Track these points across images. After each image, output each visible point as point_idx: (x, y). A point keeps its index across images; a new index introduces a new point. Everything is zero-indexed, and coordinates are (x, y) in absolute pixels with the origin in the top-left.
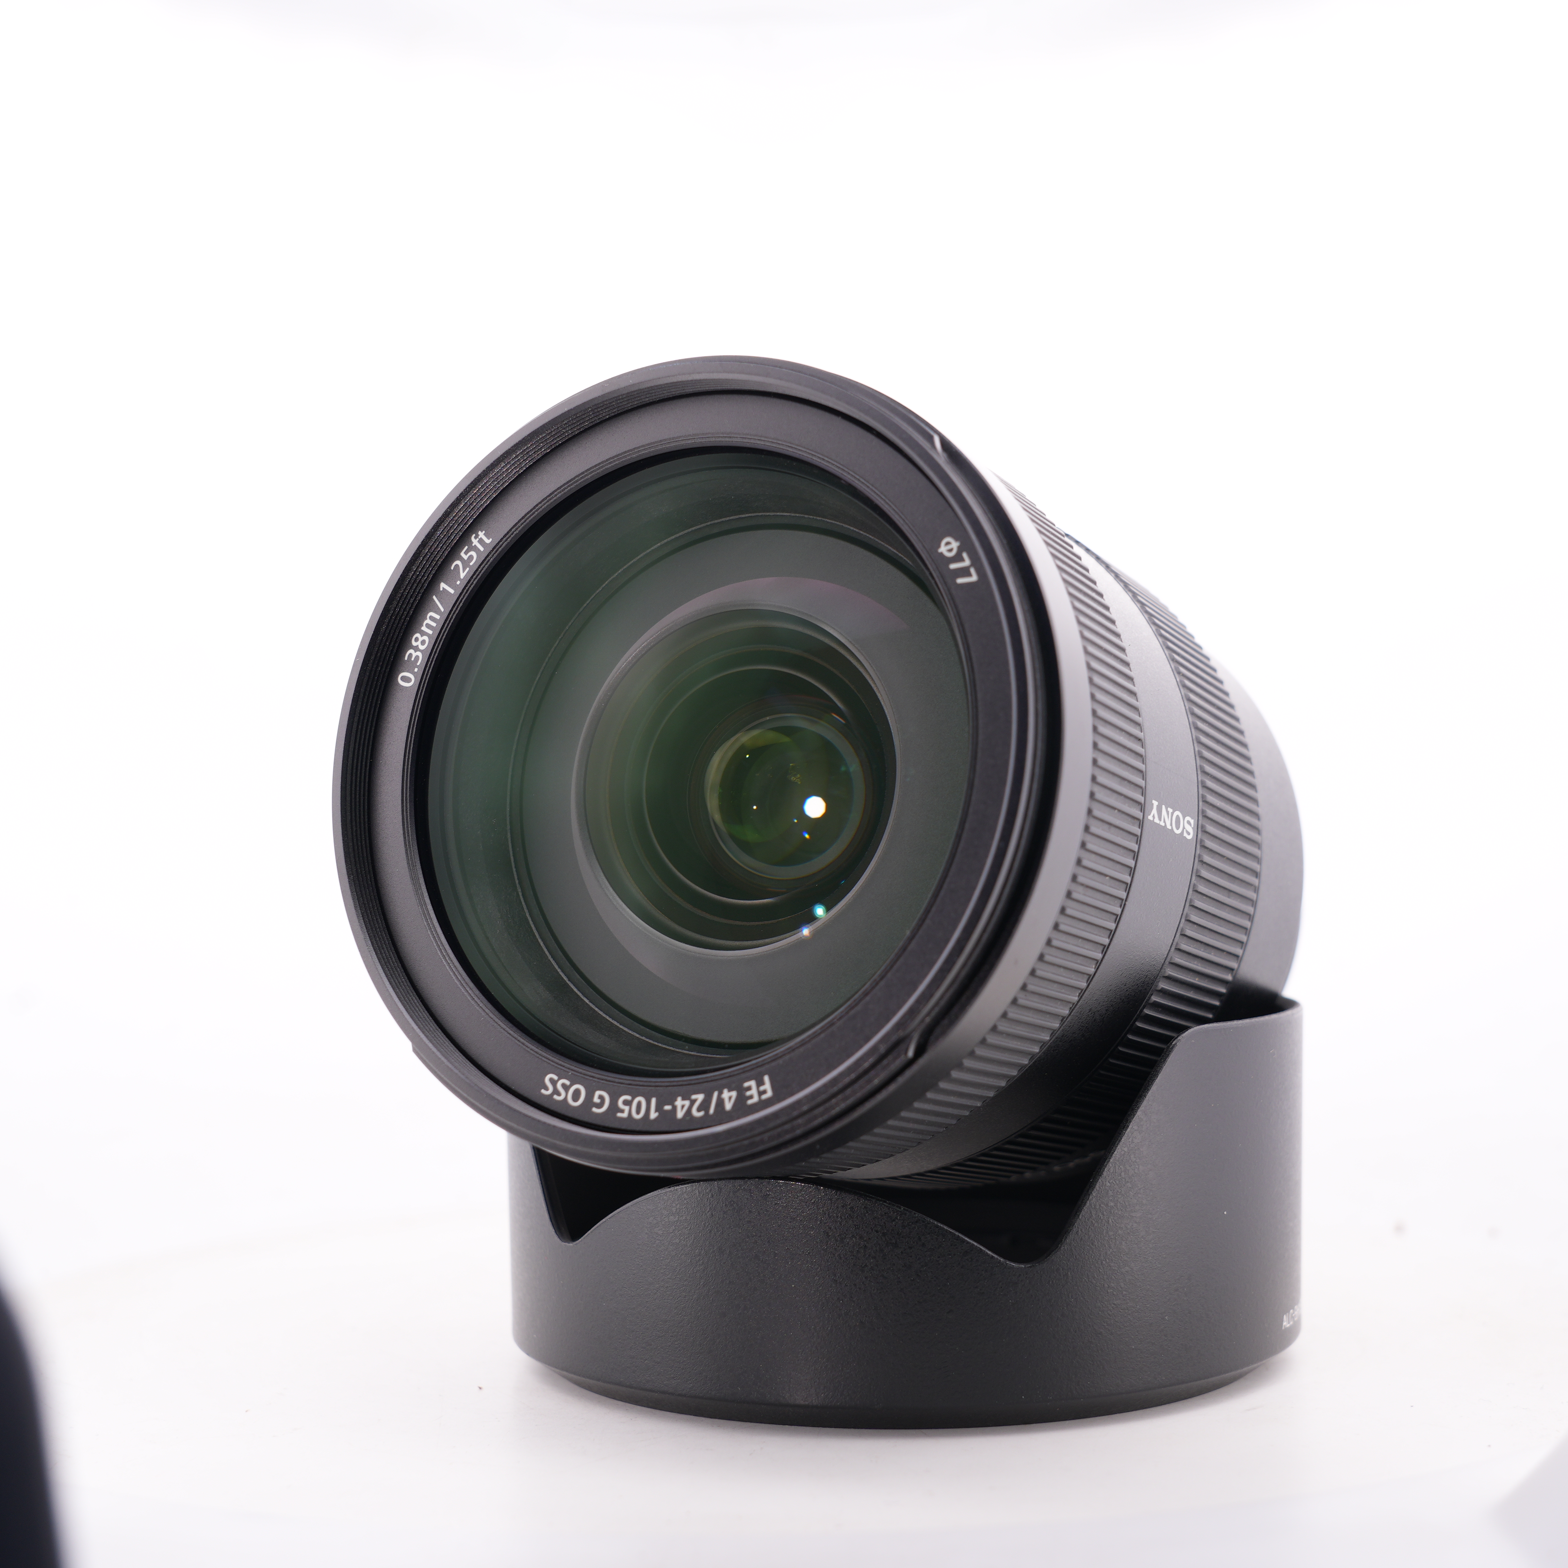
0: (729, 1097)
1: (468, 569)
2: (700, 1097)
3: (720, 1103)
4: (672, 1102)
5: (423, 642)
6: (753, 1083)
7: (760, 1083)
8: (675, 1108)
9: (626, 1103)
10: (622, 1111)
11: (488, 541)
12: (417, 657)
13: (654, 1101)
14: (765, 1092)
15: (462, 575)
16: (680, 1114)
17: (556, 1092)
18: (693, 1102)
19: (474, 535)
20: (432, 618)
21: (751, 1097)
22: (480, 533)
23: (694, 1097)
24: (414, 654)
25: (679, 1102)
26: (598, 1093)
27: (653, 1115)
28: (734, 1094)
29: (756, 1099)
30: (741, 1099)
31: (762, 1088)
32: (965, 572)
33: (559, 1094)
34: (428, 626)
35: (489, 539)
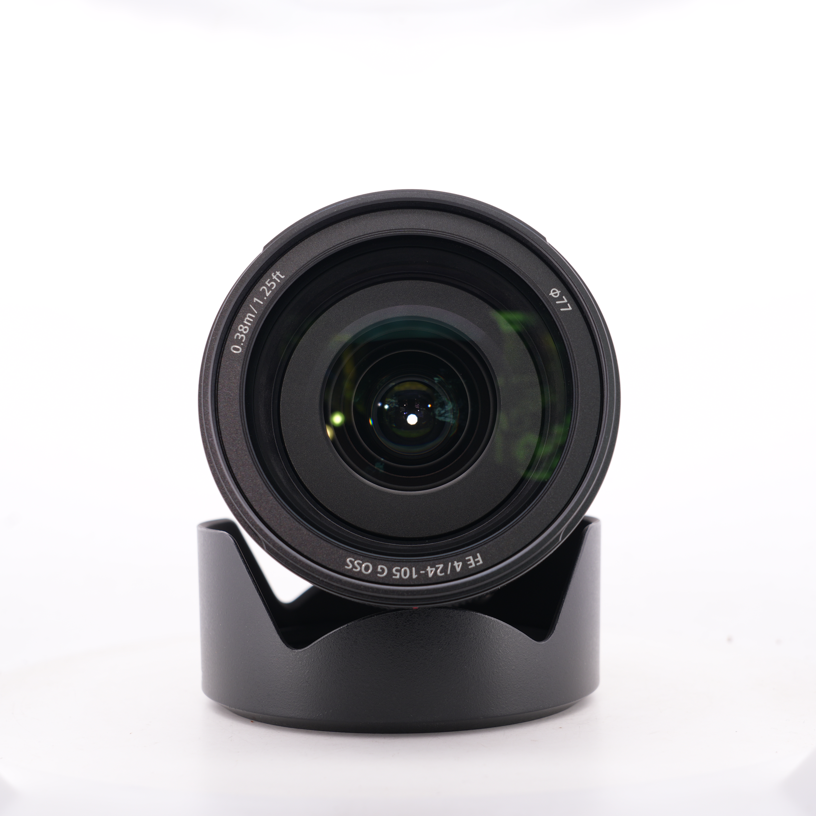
0: (458, 566)
1: (271, 291)
2: (441, 566)
3: (453, 568)
4: (425, 568)
5: (245, 330)
6: (471, 558)
7: (475, 557)
8: (427, 572)
9: (397, 571)
10: (396, 575)
12: (242, 338)
13: (414, 569)
14: (478, 561)
15: (268, 294)
16: (430, 575)
17: (354, 567)
18: (437, 569)
19: (273, 274)
20: (250, 317)
21: (471, 564)
22: (277, 272)
23: (437, 566)
24: (240, 336)
25: (429, 569)
26: (379, 567)
27: (414, 576)
28: (461, 564)
29: (474, 565)
30: (465, 565)
31: (476, 560)
32: (565, 305)
33: (356, 568)
34: (248, 321)
35: (283, 276)
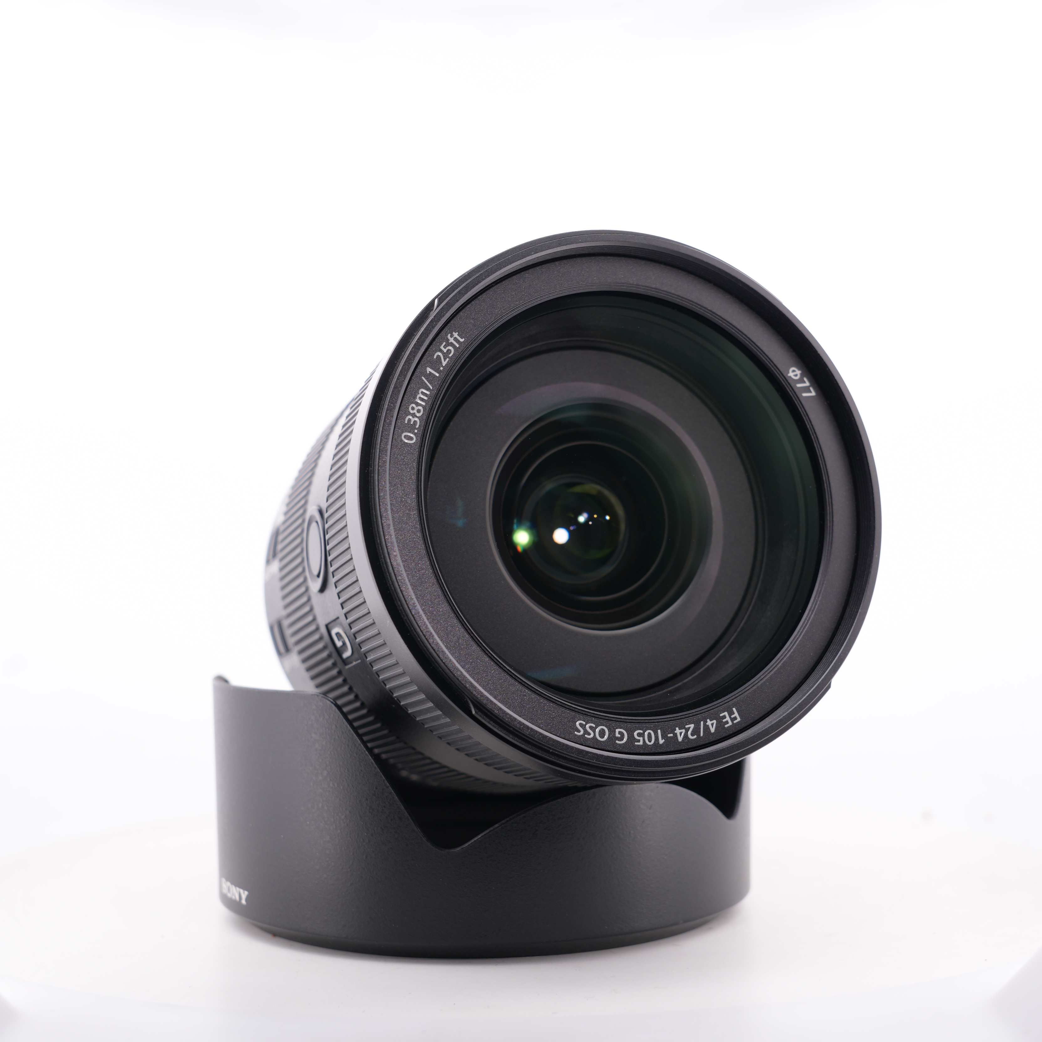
0: (712, 725)
1: (448, 359)
2: (692, 726)
3: (706, 728)
4: (673, 731)
5: (419, 411)
6: (726, 713)
7: (731, 713)
8: (675, 735)
9: (639, 735)
10: (639, 741)
11: (462, 340)
12: (415, 422)
13: (659, 731)
14: (735, 718)
15: (444, 363)
16: (680, 739)
17: (586, 732)
18: (687, 730)
19: (449, 335)
20: (423, 393)
21: (727, 722)
22: (454, 333)
23: (687, 726)
24: (413, 420)
25: (678, 731)
26: (617, 730)
27: (661, 741)
28: (715, 721)
29: (730, 723)
30: (721, 724)
31: (733, 716)
32: (807, 390)
33: (589, 734)
34: (422, 400)
35: (462, 338)
